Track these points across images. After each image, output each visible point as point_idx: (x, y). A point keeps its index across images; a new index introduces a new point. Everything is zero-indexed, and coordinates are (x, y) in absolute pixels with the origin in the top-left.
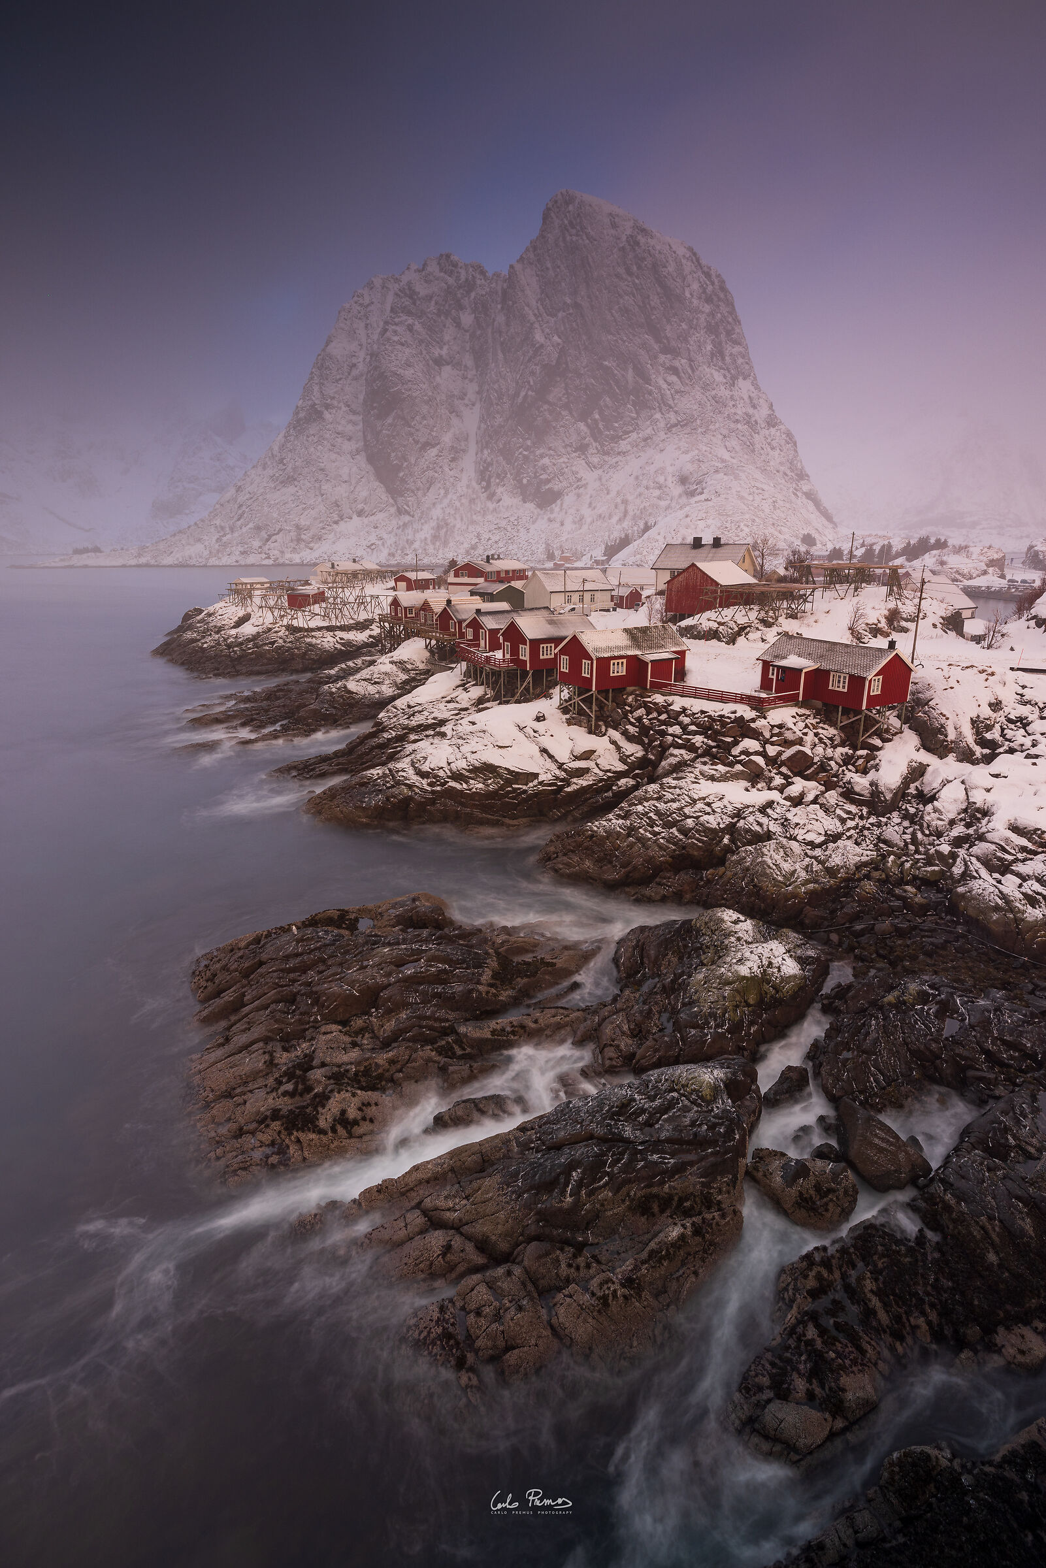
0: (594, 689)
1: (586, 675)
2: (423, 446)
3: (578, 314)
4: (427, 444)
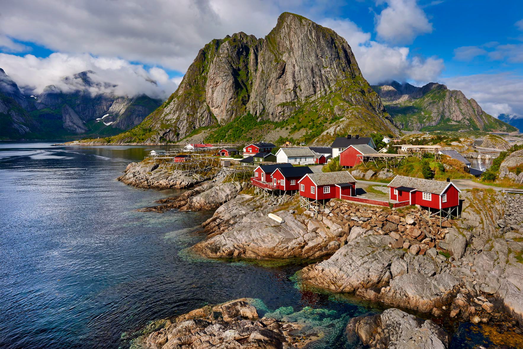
0: (316, 199)
1: (313, 193)
2: (230, 99)
3: (292, 53)
4: (232, 98)
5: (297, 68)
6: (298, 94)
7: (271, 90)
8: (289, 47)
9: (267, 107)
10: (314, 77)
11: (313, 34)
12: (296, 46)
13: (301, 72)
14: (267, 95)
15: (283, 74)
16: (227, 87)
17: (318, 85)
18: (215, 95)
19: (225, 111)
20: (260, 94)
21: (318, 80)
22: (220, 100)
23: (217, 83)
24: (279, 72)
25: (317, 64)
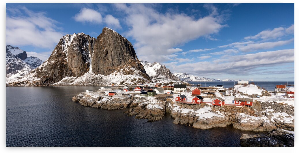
2: (81, 64)
3: (110, 46)
4: (82, 64)
5: (113, 53)
6: (114, 64)
7: (101, 62)
8: (109, 43)
9: (100, 69)
10: (120, 57)
11: (119, 39)
12: (112, 43)
13: (115, 55)
14: (100, 64)
15: (107, 55)
16: (79, 59)
17: (122, 61)
18: (73, 62)
19: (79, 70)
20: (97, 63)
21: (122, 59)
22: (76, 65)
23: (74, 57)
24: (105, 54)
25: (121, 52)
